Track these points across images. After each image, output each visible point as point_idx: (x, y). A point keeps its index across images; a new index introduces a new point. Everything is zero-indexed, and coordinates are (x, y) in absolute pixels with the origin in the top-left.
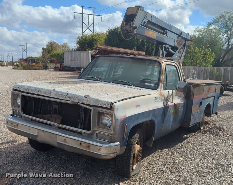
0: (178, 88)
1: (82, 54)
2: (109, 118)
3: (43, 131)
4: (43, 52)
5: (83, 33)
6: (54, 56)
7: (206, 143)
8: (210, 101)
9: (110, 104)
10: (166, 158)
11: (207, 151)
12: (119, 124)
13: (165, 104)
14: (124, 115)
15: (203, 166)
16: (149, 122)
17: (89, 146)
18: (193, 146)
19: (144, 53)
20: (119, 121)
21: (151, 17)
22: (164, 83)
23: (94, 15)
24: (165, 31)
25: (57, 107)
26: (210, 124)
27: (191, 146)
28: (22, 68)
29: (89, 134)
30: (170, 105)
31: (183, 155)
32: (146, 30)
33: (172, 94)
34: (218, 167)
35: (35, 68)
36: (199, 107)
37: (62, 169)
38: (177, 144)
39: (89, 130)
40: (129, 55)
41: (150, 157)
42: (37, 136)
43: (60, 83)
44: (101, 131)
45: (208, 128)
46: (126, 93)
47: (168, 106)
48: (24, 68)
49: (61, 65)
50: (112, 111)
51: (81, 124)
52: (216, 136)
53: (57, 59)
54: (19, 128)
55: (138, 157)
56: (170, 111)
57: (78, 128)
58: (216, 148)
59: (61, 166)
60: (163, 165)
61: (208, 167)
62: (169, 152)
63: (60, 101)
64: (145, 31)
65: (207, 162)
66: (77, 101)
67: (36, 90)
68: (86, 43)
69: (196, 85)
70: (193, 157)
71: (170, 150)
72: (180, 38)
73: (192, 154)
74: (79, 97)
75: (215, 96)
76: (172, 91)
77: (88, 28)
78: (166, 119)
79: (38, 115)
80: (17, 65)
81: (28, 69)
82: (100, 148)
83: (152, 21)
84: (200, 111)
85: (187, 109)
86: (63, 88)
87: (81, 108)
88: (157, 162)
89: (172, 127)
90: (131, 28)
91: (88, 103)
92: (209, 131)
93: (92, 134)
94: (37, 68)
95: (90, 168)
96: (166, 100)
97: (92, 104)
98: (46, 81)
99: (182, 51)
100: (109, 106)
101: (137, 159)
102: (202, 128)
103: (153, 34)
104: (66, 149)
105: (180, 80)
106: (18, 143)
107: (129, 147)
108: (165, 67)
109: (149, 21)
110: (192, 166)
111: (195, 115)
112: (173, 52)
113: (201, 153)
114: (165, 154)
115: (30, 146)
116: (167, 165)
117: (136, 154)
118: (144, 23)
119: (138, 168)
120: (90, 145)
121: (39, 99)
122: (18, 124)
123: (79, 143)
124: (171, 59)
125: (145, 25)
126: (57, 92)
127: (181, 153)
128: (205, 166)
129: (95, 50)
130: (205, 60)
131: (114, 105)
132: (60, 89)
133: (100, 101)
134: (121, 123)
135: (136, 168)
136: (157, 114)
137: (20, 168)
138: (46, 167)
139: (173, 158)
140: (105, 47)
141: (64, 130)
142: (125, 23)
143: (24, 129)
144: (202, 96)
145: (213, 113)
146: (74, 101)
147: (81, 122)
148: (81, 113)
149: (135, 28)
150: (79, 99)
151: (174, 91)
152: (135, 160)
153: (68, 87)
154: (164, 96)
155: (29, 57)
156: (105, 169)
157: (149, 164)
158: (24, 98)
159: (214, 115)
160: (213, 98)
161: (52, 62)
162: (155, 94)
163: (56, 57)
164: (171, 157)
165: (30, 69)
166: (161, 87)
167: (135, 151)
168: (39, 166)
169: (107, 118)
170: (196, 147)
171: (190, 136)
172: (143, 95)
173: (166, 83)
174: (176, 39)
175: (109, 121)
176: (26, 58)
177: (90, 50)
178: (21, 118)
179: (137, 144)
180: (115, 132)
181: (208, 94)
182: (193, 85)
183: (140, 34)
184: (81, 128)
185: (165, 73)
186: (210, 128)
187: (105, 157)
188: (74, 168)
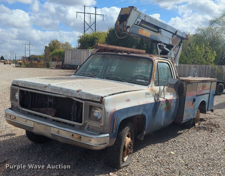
0: (169, 84)
1: (82, 52)
2: (99, 111)
3: (38, 123)
4: (45, 51)
5: (84, 32)
6: (56, 54)
7: (199, 138)
8: (205, 98)
9: (100, 98)
10: (157, 152)
11: (199, 146)
12: (109, 117)
13: (156, 99)
14: (114, 109)
15: (193, 160)
16: (140, 117)
17: (80, 138)
18: (186, 141)
19: (144, 51)
20: (109, 114)
21: (145, 16)
22: (156, 79)
23: (96, 14)
24: (160, 30)
25: (52, 101)
26: (205, 121)
27: (184, 141)
28: (25, 66)
29: (80, 126)
30: (161, 100)
31: (174, 150)
32: (140, 29)
33: (163, 90)
34: (208, 161)
35: (38, 66)
36: (193, 103)
37: (56, 159)
38: (170, 139)
39: (81, 122)
40: (123, 53)
41: (142, 151)
42: (33, 128)
43: (55, 79)
44: (92, 124)
45: (203, 124)
46: (117, 88)
47: (160, 102)
48: (27, 66)
49: (62, 63)
50: (102, 105)
51: (74, 117)
52: (210, 132)
53: (59, 57)
54: (17, 121)
55: (129, 149)
56: (161, 107)
57: (71, 120)
58: (208, 143)
59: (55, 157)
60: (154, 158)
61: (198, 161)
62: (161, 147)
63: (54, 95)
64: (138, 30)
65: (198, 156)
66: (70, 95)
67: (33, 85)
68: (87, 41)
69: (188, 82)
70: (184, 152)
71: (162, 144)
72: (175, 36)
73: (184, 148)
74: (72, 92)
75: (210, 93)
76: (163, 87)
77: (90, 27)
78: (157, 114)
79: (35, 109)
80: (20, 64)
81: (30, 67)
82: (91, 139)
83: (146, 20)
84: (194, 108)
85: (179, 106)
86: (58, 83)
87: (74, 102)
88: (148, 156)
89: (164, 123)
90: (125, 27)
91: (80, 97)
92: (204, 128)
93: (84, 126)
94: (39, 66)
95: (83, 160)
96: (157, 96)
97: (84, 98)
98: (43, 77)
99: (177, 49)
100: (99, 100)
101: (128, 151)
102: (196, 124)
103: (146, 33)
104: (59, 140)
105: (172, 77)
106: (16, 136)
107: (119, 139)
108: (156, 64)
109: (142, 20)
110: (182, 159)
111: (188, 111)
112: (168, 50)
113: (193, 148)
114: (157, 148)
115: (28, 139)
116: (157, 158)
117: (126, 146)
118: (138, 22)
119: (129, 160)
120: (82, 136)
121: (36, 93)
122: (16, 117)
123: (71, 135)
124: (164, 57)
125: (138, 24)
126: (52, 86)
127: (173, 148)
128: (195, 160)
129: (95, 48)
130: (206, 58)
131: (104, 99)
132: (55, 84)
133: (91, 95)
134: (110, 115)
135: (127, 160)
136: (148, 108)
137: (16, 158)
138: (42, 157)
139: (164, 152)
140: (105, 46)
141: (58, 123)
142: (119, 22)
143: (21, 122)
144: (195, 93)
145: (208, 110)
146: (67, 95)
147: (74, 115)
148: (74, 107)
149: (129, 27)
150: (72, 93)
151: (166, 87)
152: (126, 152)
153: (62, 82)
154: (155, 92)
155: (32, 56)
156: (97, 160)
157: (140, 157)
158: (22, 92)
159: (210, 112)
160: (208, 95)
161: (54, 60)
162: (145, 89)
163: (58, 56)
164: (163, 151)
165: (32, 67)
166: (152, 83)
167: (125, 143)
168: (35, 156)
169: (98, 111)
170: (189, 142)
171: (184, 132)
172: (134, 91)
173: (158, 79)
174: (171, 37)
175: (100, 114)
176: (29, 56)
177: (91, 48)
178: (19, 111)
179: (128, 136)
180: (104, 124)
181: (202, 91)
182: (185, 82)
183: (134, 33)
184: (74, 121)
185: (157, 70)
186: (205, 124)
187: (95, 148)
188: (68, 159)
